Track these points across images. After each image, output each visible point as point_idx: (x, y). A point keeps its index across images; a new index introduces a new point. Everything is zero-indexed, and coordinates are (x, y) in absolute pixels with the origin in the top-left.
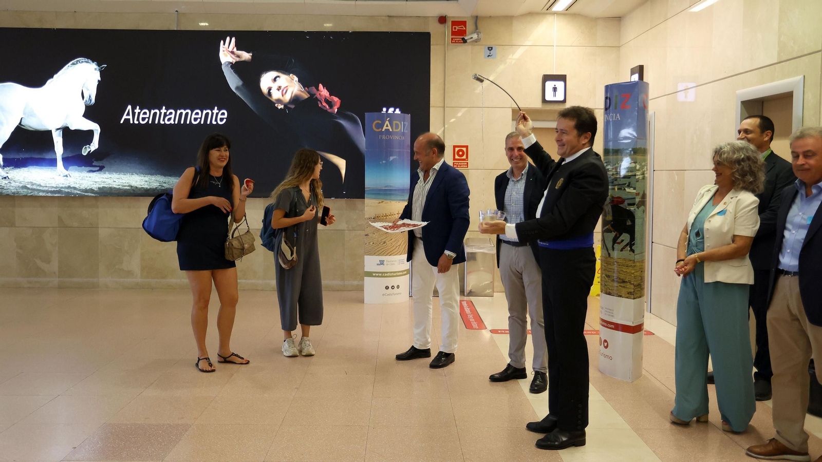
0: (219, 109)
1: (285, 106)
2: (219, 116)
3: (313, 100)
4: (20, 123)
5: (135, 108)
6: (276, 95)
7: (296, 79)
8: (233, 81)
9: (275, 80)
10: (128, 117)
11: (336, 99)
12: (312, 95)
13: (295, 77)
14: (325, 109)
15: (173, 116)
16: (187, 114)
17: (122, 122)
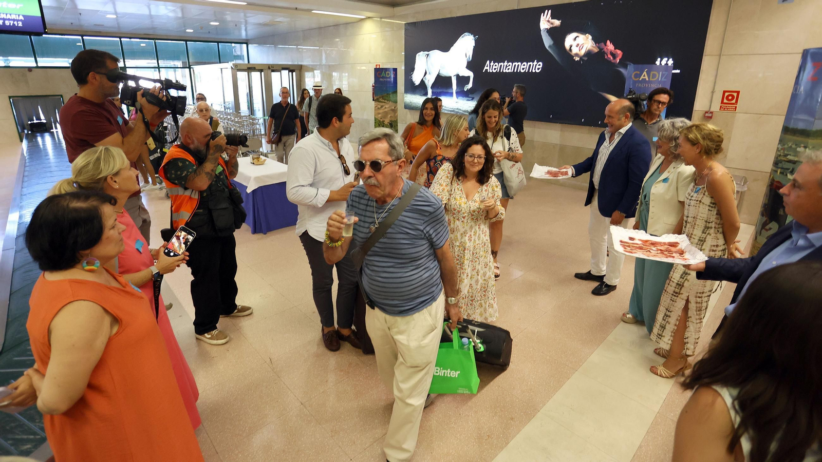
0: (538, 62)
1: (581, 58)
2: (537, 66)
3: (601, 53)
4: (439, 73)
5: (490, 63)
6: (575, 50)
7: (590, 37)
8: (547, 41)
9: (575, 39)
10: (487, 68)
11: (619, 52)
12: (601, 50)
13: (590, 36)
14: (610, 60)
15: (510, 67)
16: (518, 65)
17: (484, 71)
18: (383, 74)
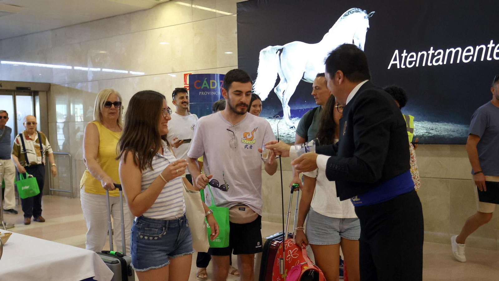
0: (496, 43)
2: (494, 51)
4: (303, 78)
5: (401, 53)
10: (395, 62)
15: (441, 56)
16: (457, 52)
17: (389, 68)
18: (205, 84)
